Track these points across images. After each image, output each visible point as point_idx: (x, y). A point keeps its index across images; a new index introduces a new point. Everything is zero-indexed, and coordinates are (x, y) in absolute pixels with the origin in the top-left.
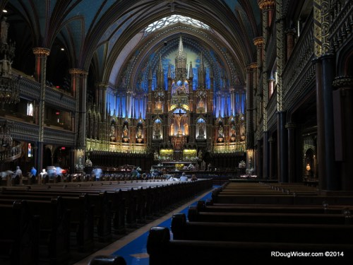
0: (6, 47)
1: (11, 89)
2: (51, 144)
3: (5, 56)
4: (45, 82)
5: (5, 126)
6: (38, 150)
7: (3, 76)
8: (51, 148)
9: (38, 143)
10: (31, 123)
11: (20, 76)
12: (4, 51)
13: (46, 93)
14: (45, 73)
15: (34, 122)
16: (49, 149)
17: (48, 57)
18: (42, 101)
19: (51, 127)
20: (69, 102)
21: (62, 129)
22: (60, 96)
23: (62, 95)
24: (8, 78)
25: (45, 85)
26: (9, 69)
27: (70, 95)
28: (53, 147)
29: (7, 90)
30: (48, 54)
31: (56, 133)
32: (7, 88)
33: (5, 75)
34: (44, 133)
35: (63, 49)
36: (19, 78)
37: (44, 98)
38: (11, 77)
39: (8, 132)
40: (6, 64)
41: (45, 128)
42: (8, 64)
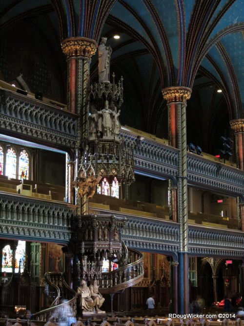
0: (106, 87)
1: (118, 159)
2: (209, 256)
3: (107, 102)
4: (185, 145)
5: (110, 225)
6: (179, 266)
7: (104, 138)
8: (211, 261)
9: (179, 254)
10: (167, 220)
11: (139, 137)
12: (104, 94)
13: (189, 165)
14: (185, 130)
15: (171, 218)
16: (208, 264)
17: (188, 101)
18: (183, 179)
19: (207, 225)
20: (234, 179)
21: (225, 228)
22: (215, 168)
23: (219, 167)
24: (113, 141)
25: (185, 152)
26: (114, 125)
27: (235, 166)
28: (215, 260)
29: (110, 162)
30: (188, 96)
31: (212, 235)
32: (111, 158)
33: (108, 137)
34: (190, 237)
35: (220, 91)
36: (138, 141)
37: (185, 174)
38: (117, 139)
39: (117, 238)
40: (107, 116)
41: (190, 228)
42: (112, 117)
